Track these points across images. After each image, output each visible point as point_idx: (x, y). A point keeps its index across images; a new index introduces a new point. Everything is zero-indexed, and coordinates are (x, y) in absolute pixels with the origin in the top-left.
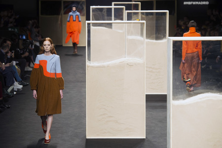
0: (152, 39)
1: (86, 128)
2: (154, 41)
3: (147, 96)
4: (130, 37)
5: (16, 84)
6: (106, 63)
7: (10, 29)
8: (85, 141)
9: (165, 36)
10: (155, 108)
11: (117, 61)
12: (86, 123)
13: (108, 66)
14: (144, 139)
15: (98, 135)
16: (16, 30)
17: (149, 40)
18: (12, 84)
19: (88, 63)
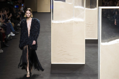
0: (89, 8)
1: (51, 58)
2: (90, 9)
3: (86, 40)
4: (76, 7)
5: (12, 33)
6: (62, 22)
7: (8, 3)
8: (51, 65)
9: (96, 6)
10: (90, 47)
11: (69, 20)
12: (51, 55)
13: (64, 23)
14: (84, 64)
15: (58, 62)
16: (12, 3)
17: (87, 9)
18: (10, 33)
19: (52, 22)
